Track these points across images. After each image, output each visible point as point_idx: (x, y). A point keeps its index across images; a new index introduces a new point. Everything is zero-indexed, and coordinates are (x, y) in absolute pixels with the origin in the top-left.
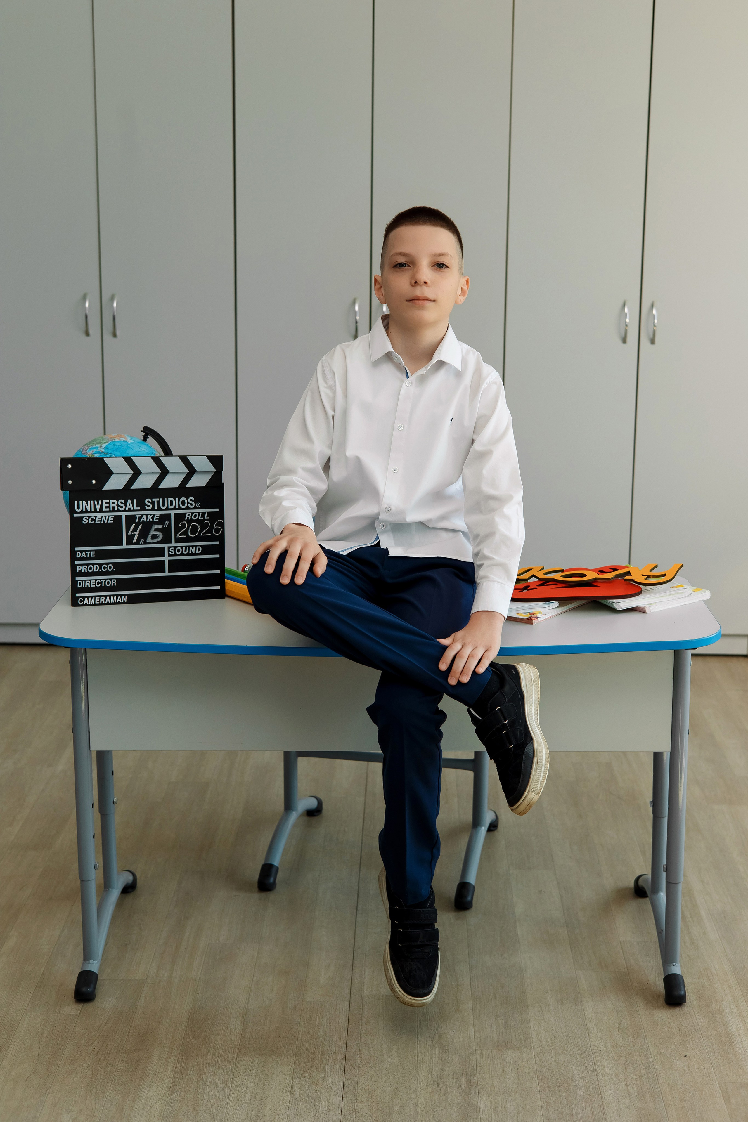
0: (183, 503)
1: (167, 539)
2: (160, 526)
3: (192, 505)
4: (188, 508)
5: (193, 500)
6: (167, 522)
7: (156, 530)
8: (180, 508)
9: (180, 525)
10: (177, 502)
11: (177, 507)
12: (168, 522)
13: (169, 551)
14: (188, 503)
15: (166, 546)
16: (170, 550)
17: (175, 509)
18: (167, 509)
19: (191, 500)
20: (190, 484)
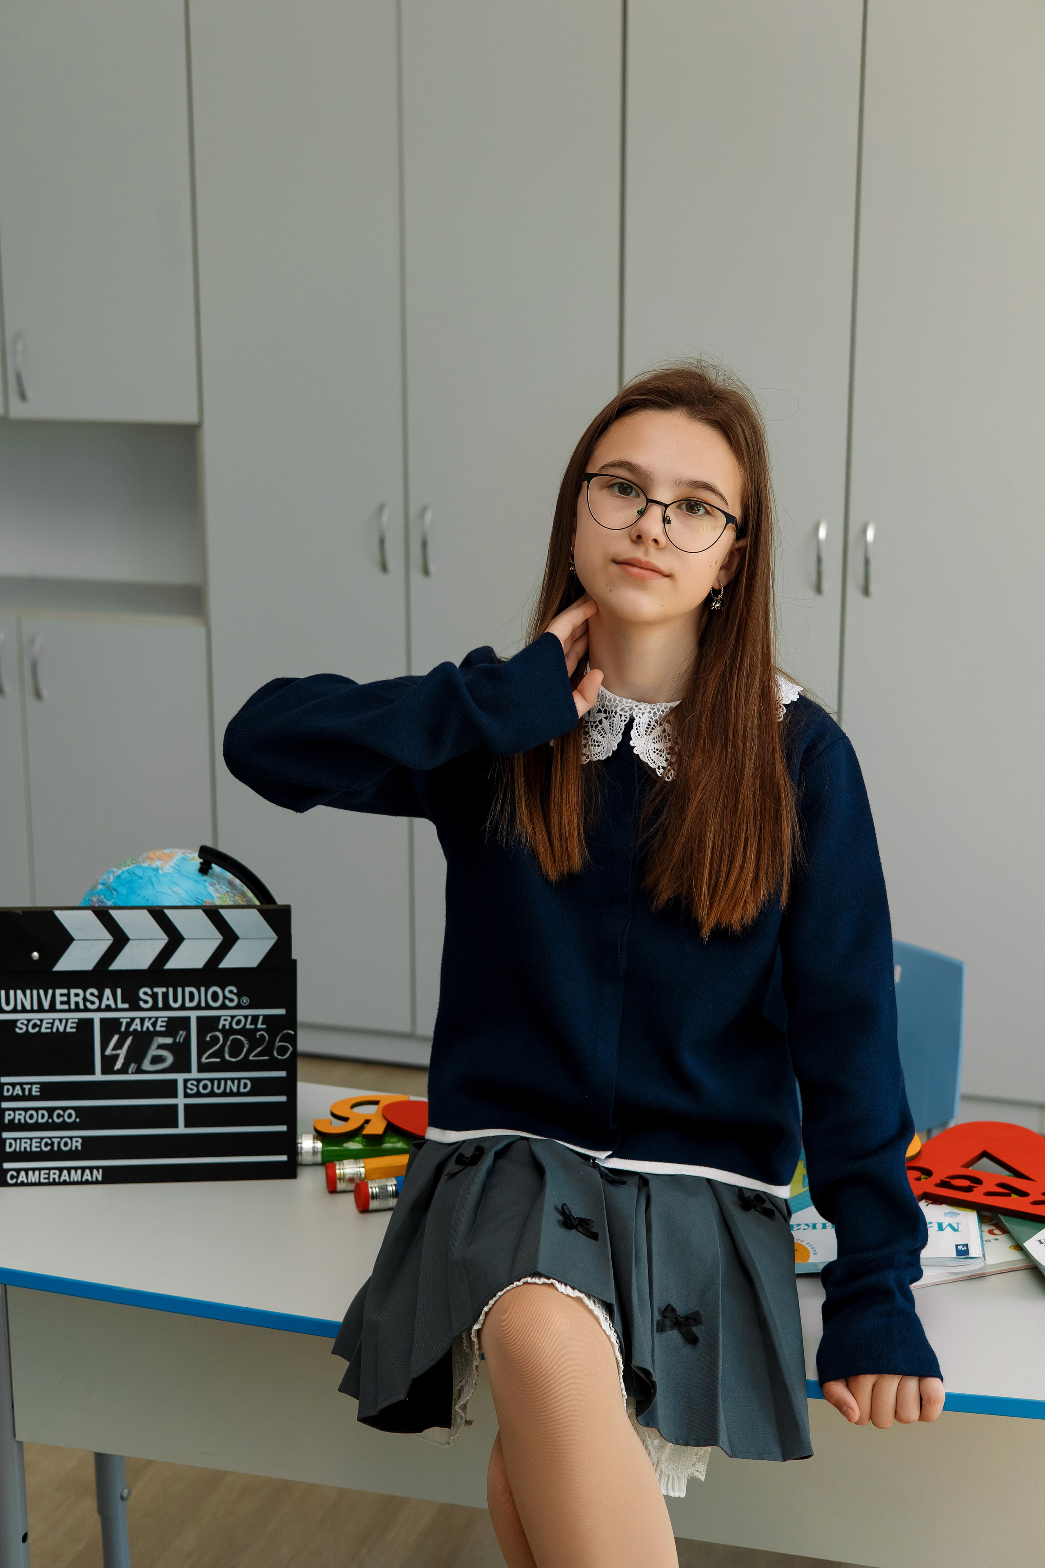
0: (215, 997)
1: (182, 1065)
2: (169, 1041)
3: (231, 1000)
4: (223, 1007)
5: (235, 990)
6: (182, 1033)
7: (161, 1047)
8: (208, 1007)
9: (208, 1039)
10: (202, 995)
11: (203, 1004)
12: (184, 1033)
13: (185, 1087)
14: (225, 997)
15: (180, 1077)
16: (189, 1085)
17: (198, 1007)
18: (183, 1007)
19: (231, 992)
20: (228, 963)
